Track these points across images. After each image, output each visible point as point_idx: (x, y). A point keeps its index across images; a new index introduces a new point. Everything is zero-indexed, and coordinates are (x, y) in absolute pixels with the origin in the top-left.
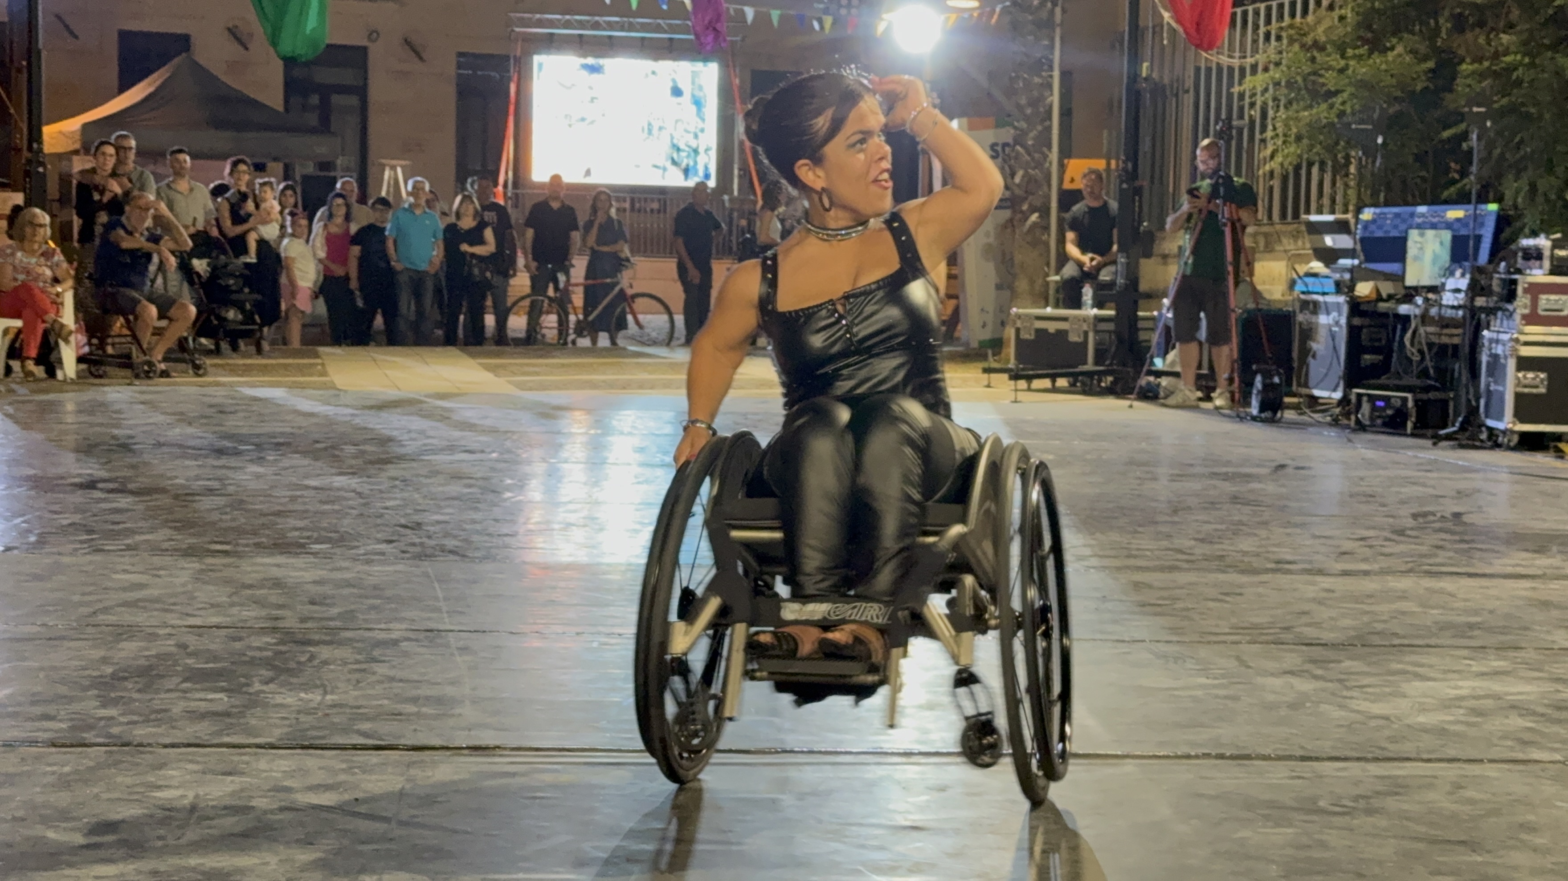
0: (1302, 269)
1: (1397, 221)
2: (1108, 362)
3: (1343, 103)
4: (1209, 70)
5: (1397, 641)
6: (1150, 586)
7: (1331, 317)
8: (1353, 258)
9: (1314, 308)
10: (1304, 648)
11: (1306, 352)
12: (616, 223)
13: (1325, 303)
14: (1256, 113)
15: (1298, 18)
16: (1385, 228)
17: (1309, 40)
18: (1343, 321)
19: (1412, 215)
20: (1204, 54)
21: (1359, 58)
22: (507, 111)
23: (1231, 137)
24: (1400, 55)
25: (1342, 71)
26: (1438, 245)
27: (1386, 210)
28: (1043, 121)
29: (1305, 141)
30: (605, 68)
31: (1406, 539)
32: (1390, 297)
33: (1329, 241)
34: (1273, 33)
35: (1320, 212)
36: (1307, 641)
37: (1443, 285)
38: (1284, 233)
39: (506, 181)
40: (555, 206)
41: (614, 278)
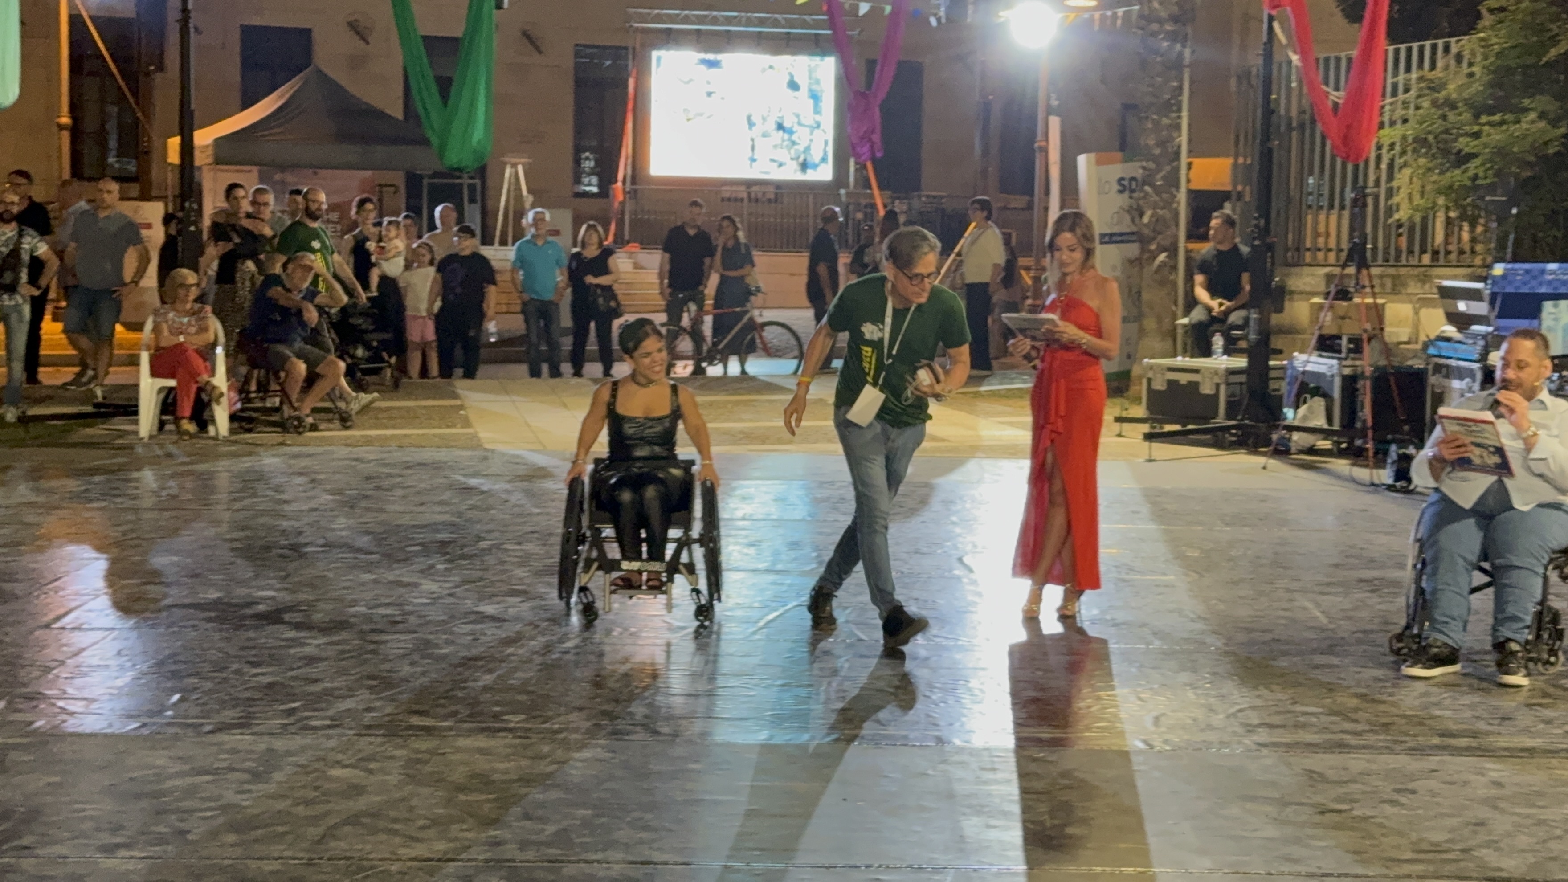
1: (1527, 277)
2: (1239, 417)
7: (1465, 383)
8: (1489, 325)
9: (1448, 372)
12: (743, 251)
13: (1459, 368)
16: (1517, 284)
19: (1543, 272)
21: (1494, 123)
22: (626, 107)
27: (1517, 266)
30: (723, 64)
33: (1462, 306)
38: (1411, 276)
39: (625, 177)
40: (692, 232)
41: (744, 306)
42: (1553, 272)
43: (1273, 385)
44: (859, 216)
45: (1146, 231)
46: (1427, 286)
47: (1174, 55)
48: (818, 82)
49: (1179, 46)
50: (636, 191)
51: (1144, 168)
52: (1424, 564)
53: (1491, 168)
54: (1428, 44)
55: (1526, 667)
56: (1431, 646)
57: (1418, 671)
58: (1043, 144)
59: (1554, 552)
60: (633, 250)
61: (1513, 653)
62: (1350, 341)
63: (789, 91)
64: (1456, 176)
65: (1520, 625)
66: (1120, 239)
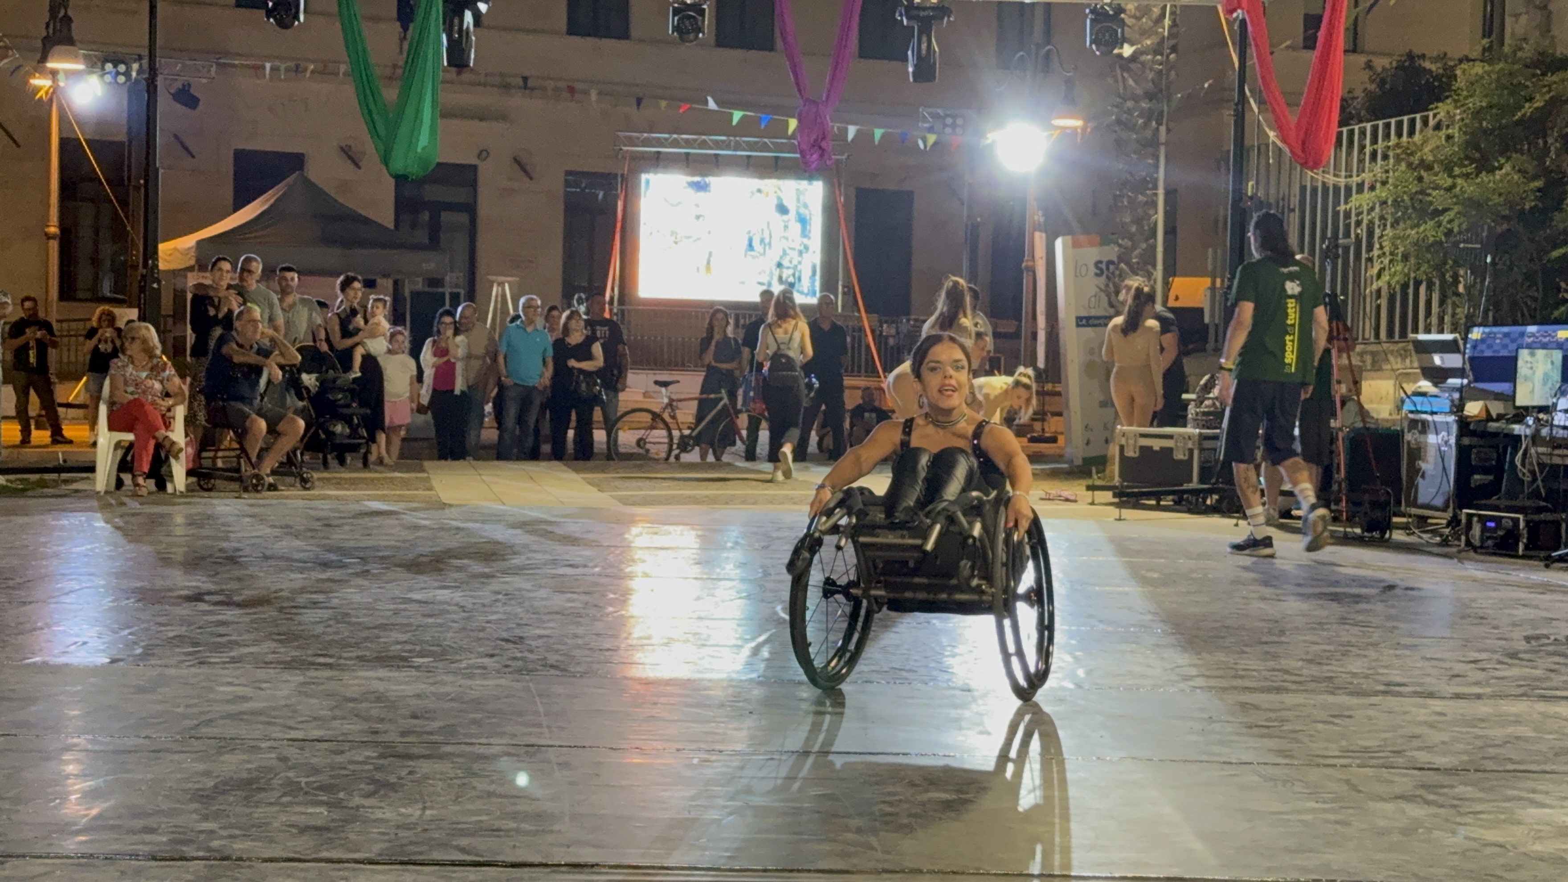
0: (1410, 388)
1: (1507, 341)
2: (1213, 481)
3: (1450, 222)
4: (1314, 190)
5: (1510, 767)
6: (1256, 707)
7: (1440, 436)
8: (1462, 377)
9: (1424, 427)
10: (1416, 772)
11: (1415, 472)
12: (733, 345)
13: (1434, 422)
14: (1363, 231)
15: (1405, 138)
16: (1496, 348)
17: (1416, 160)
18: (1453, 441)
19: (1522, 334)
20: (1310, 173)
21: (1467, 176)
22: (615, 227)
23: (1337, 257)
24: (1507, 174)
25: (1449, 189)
26: (1549, 366)
27: (1495, 329)
28: (1147, 240)
29: (1413, 260)
30: (713, 187)
31: (1517, 662)
32: (1500, 417)
33: (1437, 360)
34: (1380, 152)
35: (1428, 331)
36: (1419, 766)
37: (1555, 405)
38: (1392, 352)
39: (612, 298)
42: (1533, 334)
46: (1408, 361)
47: (1148, 134)
48: (806, 206)
49: (1154, 123)
50: (623, 312)
53: (1464, 223)
63: (777, 216)
66: (1097, 322)
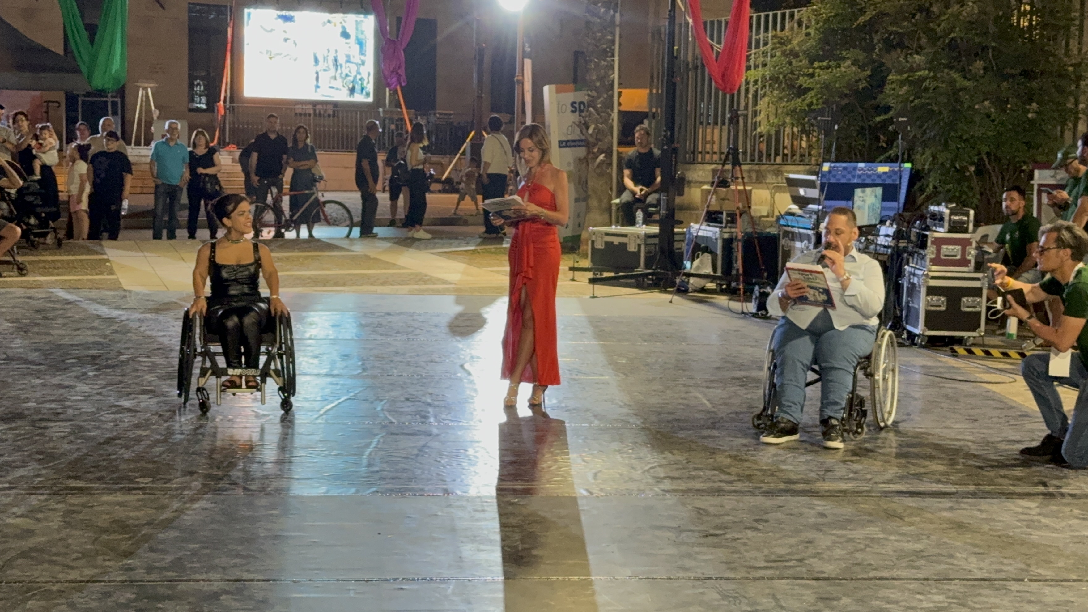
1: (845, 173)
2: (654, 267)
7: (803, 244)
9: (793, 237)
12: (310, 150)
13: (800, 234)
16: (838, 177)
17: (787, 49)
19: (855, 169)
21: (822, 68)
22: (226, 46)
24: (849, 67)
26: (873, 197)
27: (838, 164)
28: (607, 92)
30: (296, 18)
33: (802, 192)
38: (769, 171)
39: (225, 98)
40: (273, 136)
41: (311, 189)
42: (862, 169)
43: (676, 245)
44: (393, 127)
45: (591, 140)
46: (780, 178)
47: (608, 18)
48: (362, 32)
49: (612, 12)
50: (233, 108)
51: (589, 95)
52: (775, 367)
53: (821, 98)
54: (779, 12)
55: (842, 436)
56: (779, 422)
57: (771, 440)
58: (520, 78)
59: (861, 358)
60: (232, 149)
61: (834, 426)
62: (728, 215)
63: (343, 40)
64: (798, 103)
65: (839, 407)
66: (572, 144)
